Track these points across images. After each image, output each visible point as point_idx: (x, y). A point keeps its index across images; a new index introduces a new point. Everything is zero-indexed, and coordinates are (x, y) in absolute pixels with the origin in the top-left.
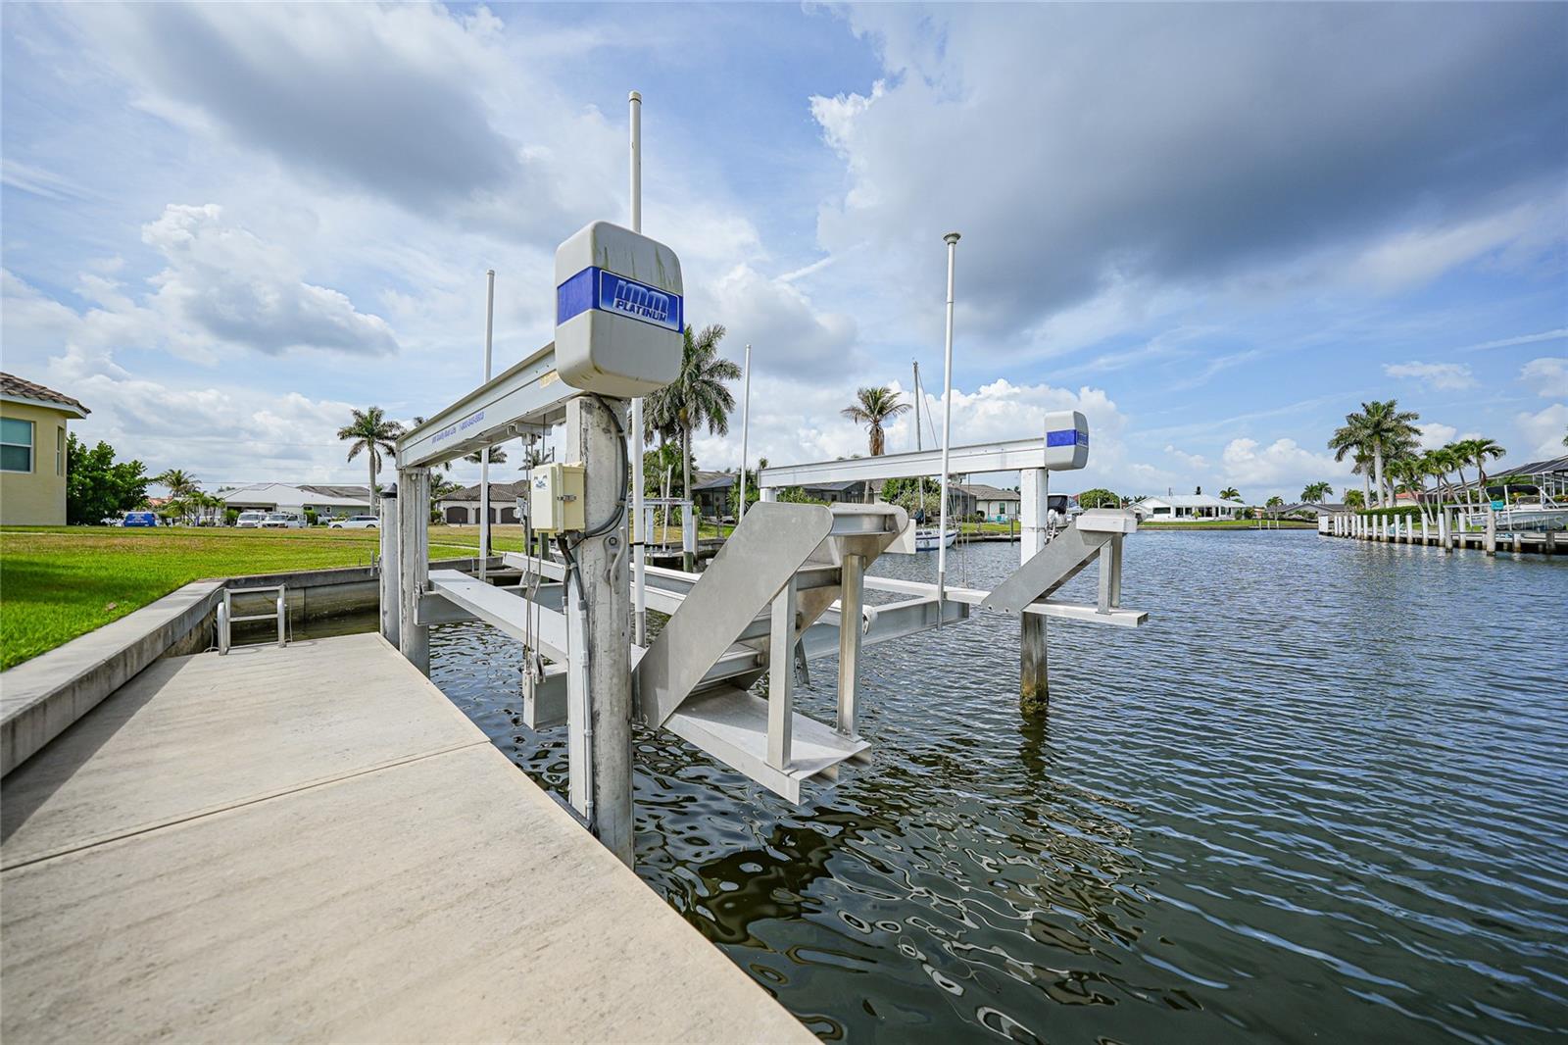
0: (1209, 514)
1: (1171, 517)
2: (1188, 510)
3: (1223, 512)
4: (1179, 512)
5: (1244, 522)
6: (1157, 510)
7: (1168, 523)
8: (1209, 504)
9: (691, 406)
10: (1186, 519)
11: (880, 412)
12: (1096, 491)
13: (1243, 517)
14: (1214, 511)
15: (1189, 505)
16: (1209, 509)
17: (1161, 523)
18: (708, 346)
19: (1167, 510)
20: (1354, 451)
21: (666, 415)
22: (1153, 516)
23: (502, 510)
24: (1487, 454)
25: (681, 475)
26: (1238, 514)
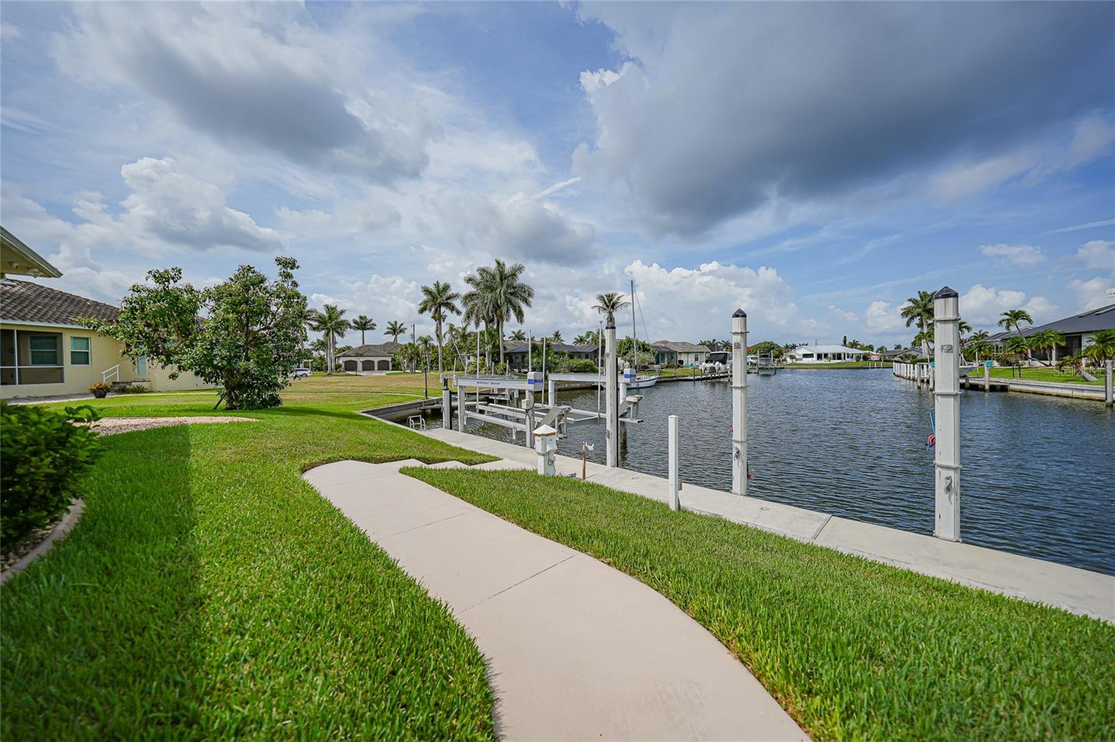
0: (839, 358)
1: (814, 360)
2: (826, 355)
3: (848, 357)
4: (819, 356)
5: (862, 363)
6: (805, 356)
7: (811, 364)
8: (839, 352)
9: (504, 309)
10: (824, 361)
11: (612, 307)
12: (765, 342)
13: (862, 360)
14: (843, 356)
15: (826, 352)
16: (840, 354)
17: (808, 365)
18: (514, 275)
19: (811, 356)
20: (917, 320)
21: (490, 314)
22: (801, 360)
23: (379, 362)
24: (964, 329)
25: (498, 347)
26: (858, 358)
